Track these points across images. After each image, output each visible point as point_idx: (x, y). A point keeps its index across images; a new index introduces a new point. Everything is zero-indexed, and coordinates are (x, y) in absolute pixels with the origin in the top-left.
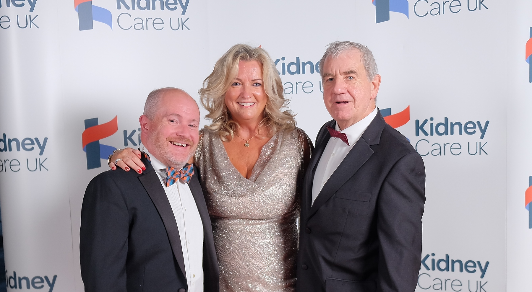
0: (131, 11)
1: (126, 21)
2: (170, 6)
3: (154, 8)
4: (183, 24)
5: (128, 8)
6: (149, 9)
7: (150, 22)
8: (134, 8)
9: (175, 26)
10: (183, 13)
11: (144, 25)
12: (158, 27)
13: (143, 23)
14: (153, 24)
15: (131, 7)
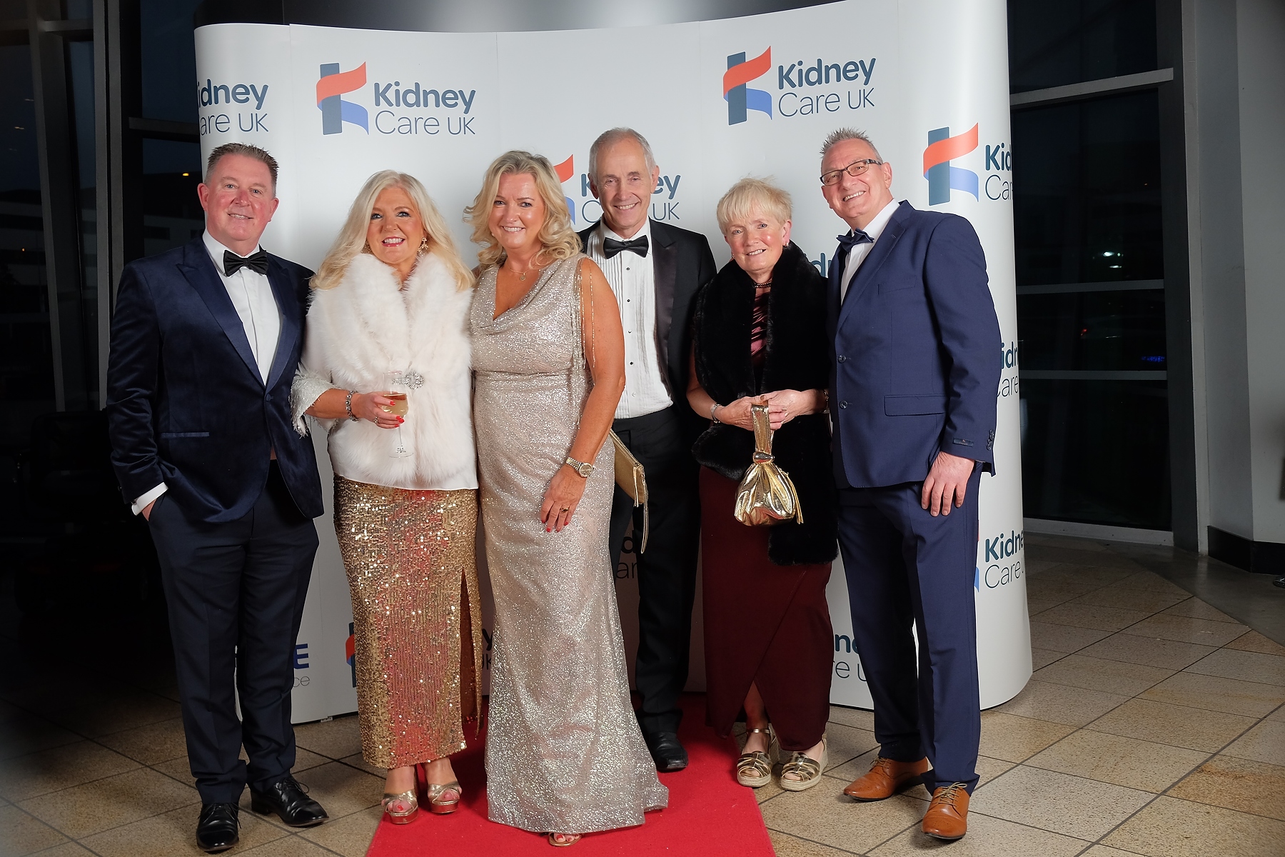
0: (394, 109)
1: (387, 122)
2: (449, 102)
3: (426, 105)
4: (465, 126)
5: (391, 104)
6: (418, 106)
7: (420, 123)
8: (398, 105)
9: (455, 129)
10: (466, 112)
11: (411, 126)
12: (433, 130)
13: (410, 125)
14: (425, 125)
15: (394, 102)
